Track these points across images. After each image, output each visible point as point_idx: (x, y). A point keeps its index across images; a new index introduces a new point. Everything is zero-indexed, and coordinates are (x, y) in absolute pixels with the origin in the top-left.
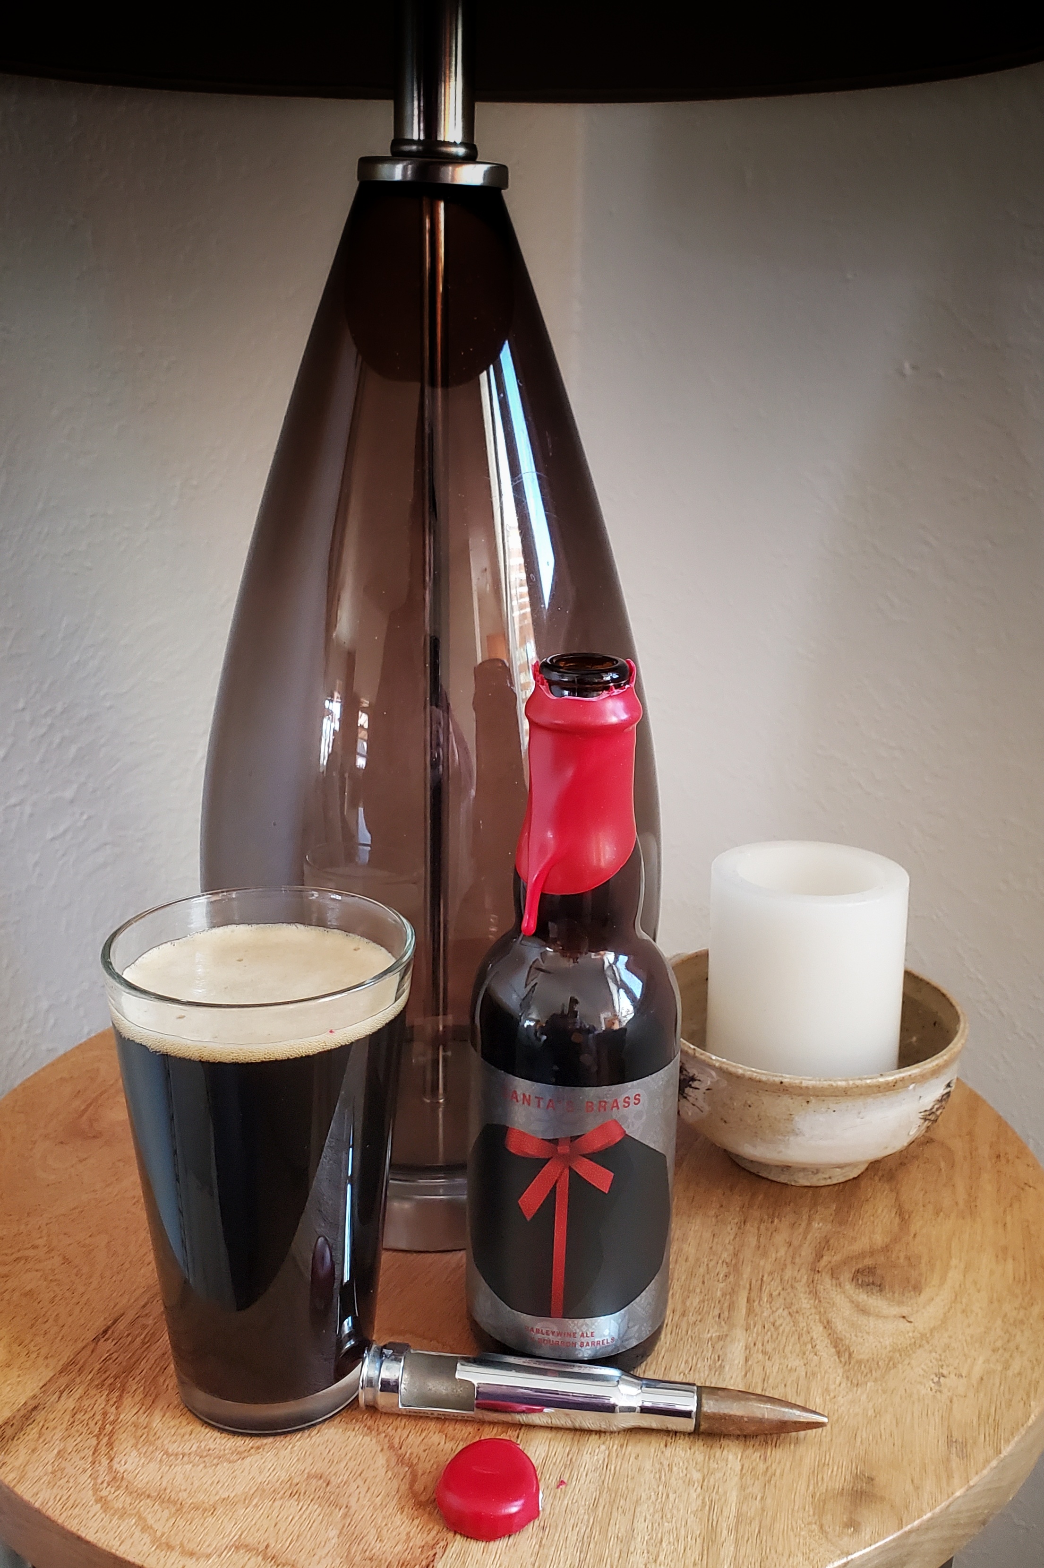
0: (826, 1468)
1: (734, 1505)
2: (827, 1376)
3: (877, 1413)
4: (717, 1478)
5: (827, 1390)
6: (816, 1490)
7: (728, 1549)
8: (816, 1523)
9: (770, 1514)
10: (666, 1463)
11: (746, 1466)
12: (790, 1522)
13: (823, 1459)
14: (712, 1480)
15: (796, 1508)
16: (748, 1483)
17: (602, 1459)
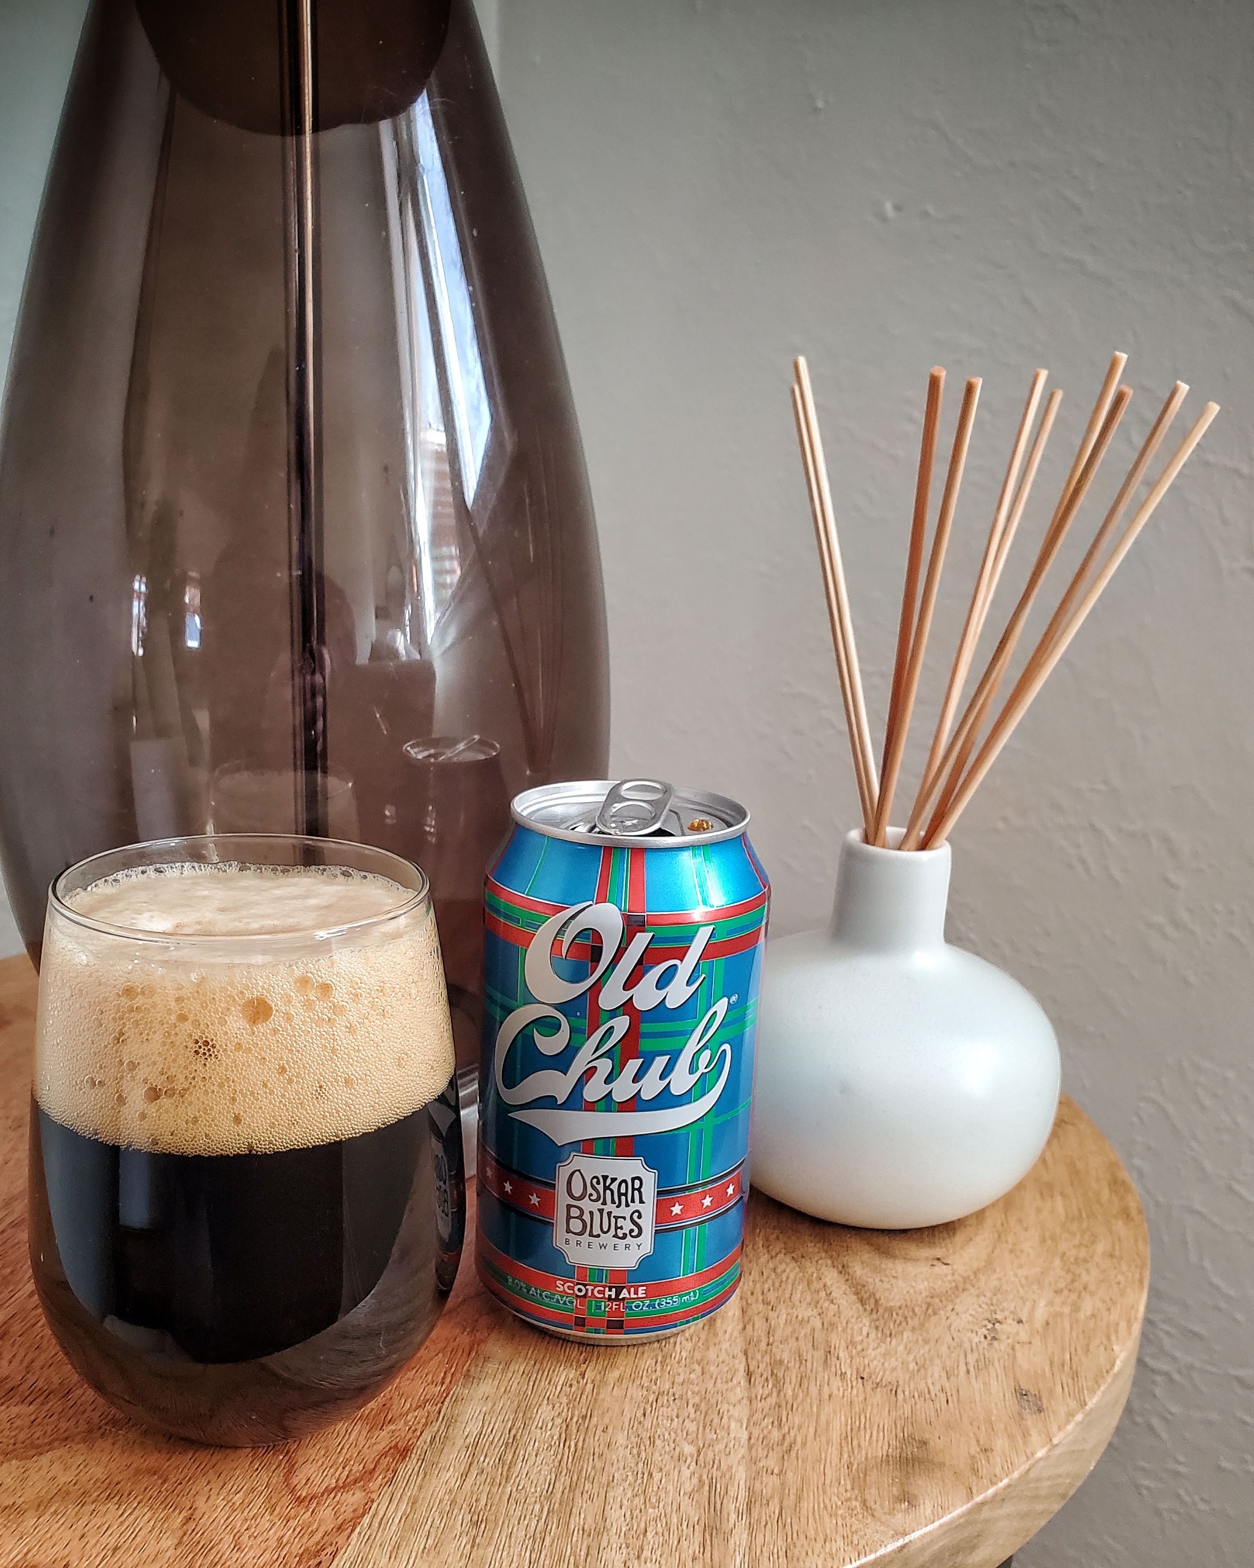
0: (862, 1433)
1: (742, 1483)
2: (850, 1325)
3: (921, 1367)
4: (717, 1450)
5: (853, 1343)
6: (852, 1459)
7: (740, 1536)
8: (856, 1499)
9: (793, 1491)
10: (645, 1435)
11: (755, 1434)
12: (821, 1499)
13: (857, 1423)
14: (710, 1454)
15: (828, 1482)
16: (760, 1455)
17: (558, 1434)
